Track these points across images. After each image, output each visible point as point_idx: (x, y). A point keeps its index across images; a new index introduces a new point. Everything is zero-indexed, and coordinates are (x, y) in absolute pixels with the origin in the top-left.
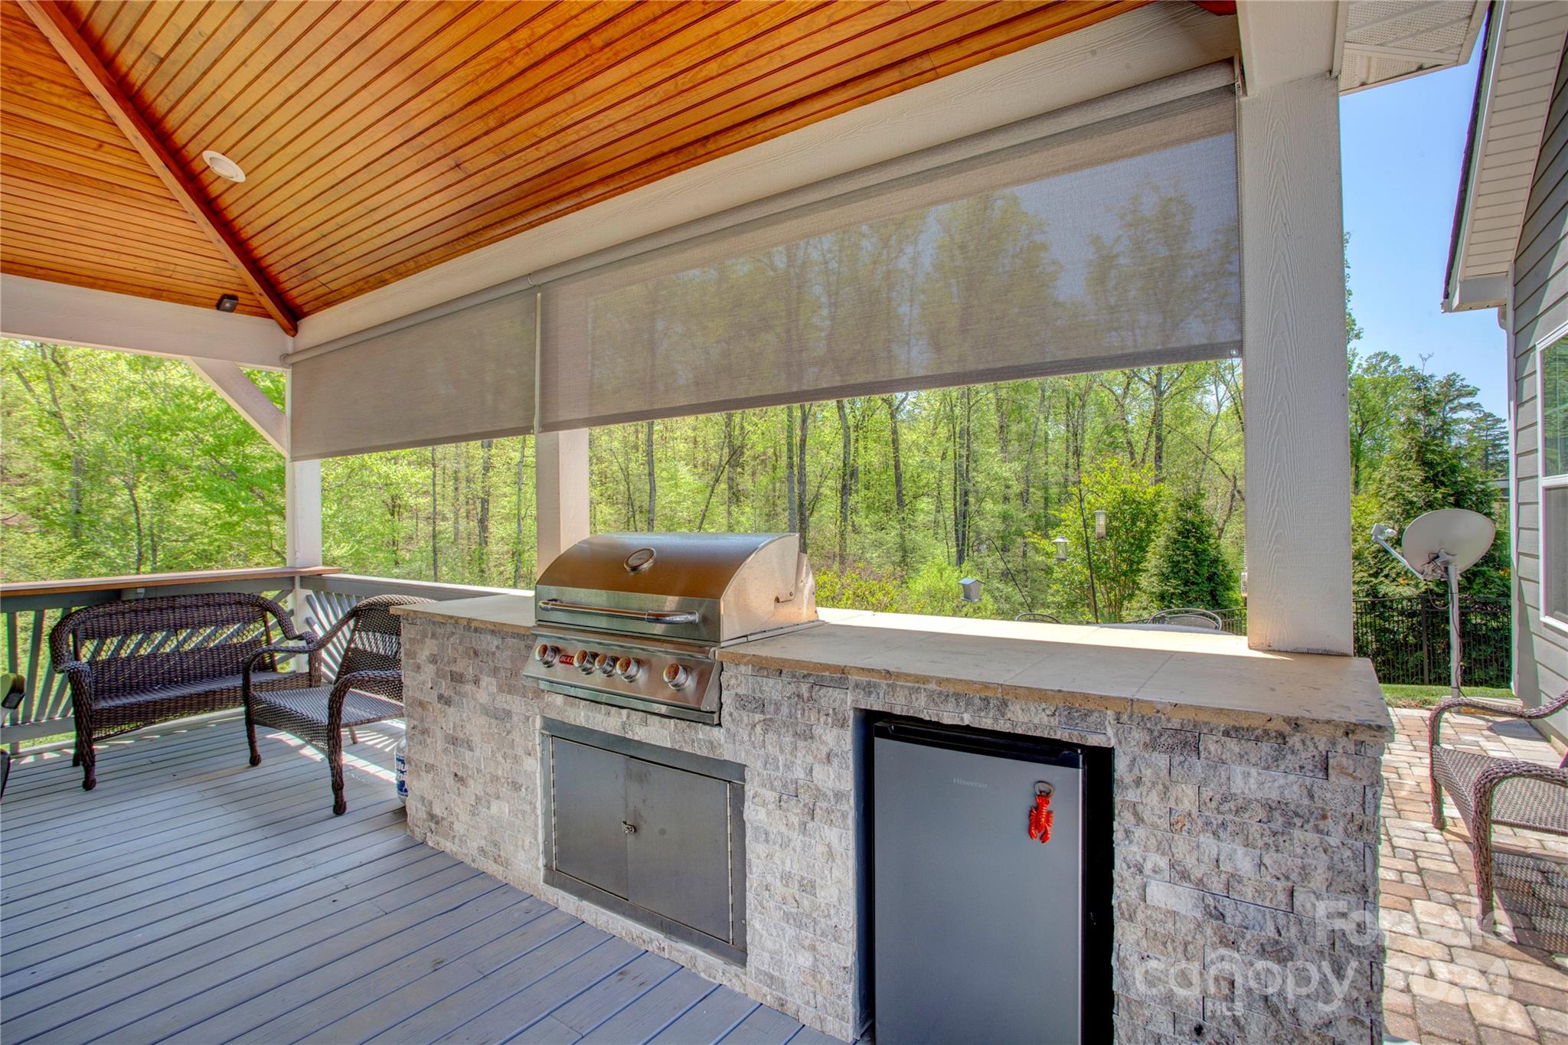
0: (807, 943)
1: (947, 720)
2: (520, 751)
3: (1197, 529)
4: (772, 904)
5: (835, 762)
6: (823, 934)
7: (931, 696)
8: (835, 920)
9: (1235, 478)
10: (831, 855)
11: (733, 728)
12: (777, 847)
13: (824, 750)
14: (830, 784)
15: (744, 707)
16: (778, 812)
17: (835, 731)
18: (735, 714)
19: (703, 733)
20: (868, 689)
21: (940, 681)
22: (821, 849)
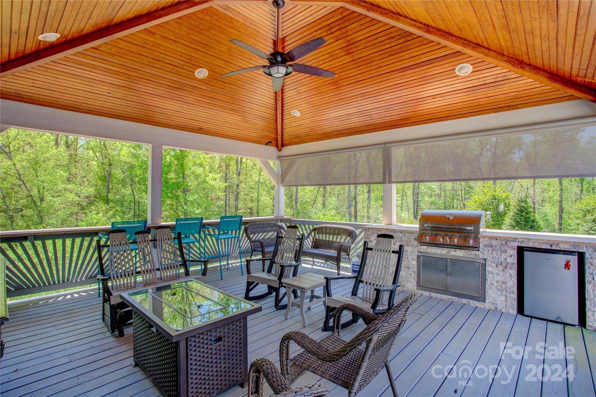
0: (504, 295)
1: (543, 248)
2: (410, 260)
3: (526, 209)
4: (494, 287)
5: (513, 257)
6: (508, 292)
7: (539, 243)
8: (512, 289)
9: (527, 189)
10: (511, 276)
11: (483, 251)
12: (496, 275)
13: (510, 255)
14: (511, 261)
15: (486, 247)
16: (496, 268)
17: (513, 251)
18: (484, 248)
19: (474, 252)
20: (522, 242)
21: (542, 240)
22: (508, 275)
